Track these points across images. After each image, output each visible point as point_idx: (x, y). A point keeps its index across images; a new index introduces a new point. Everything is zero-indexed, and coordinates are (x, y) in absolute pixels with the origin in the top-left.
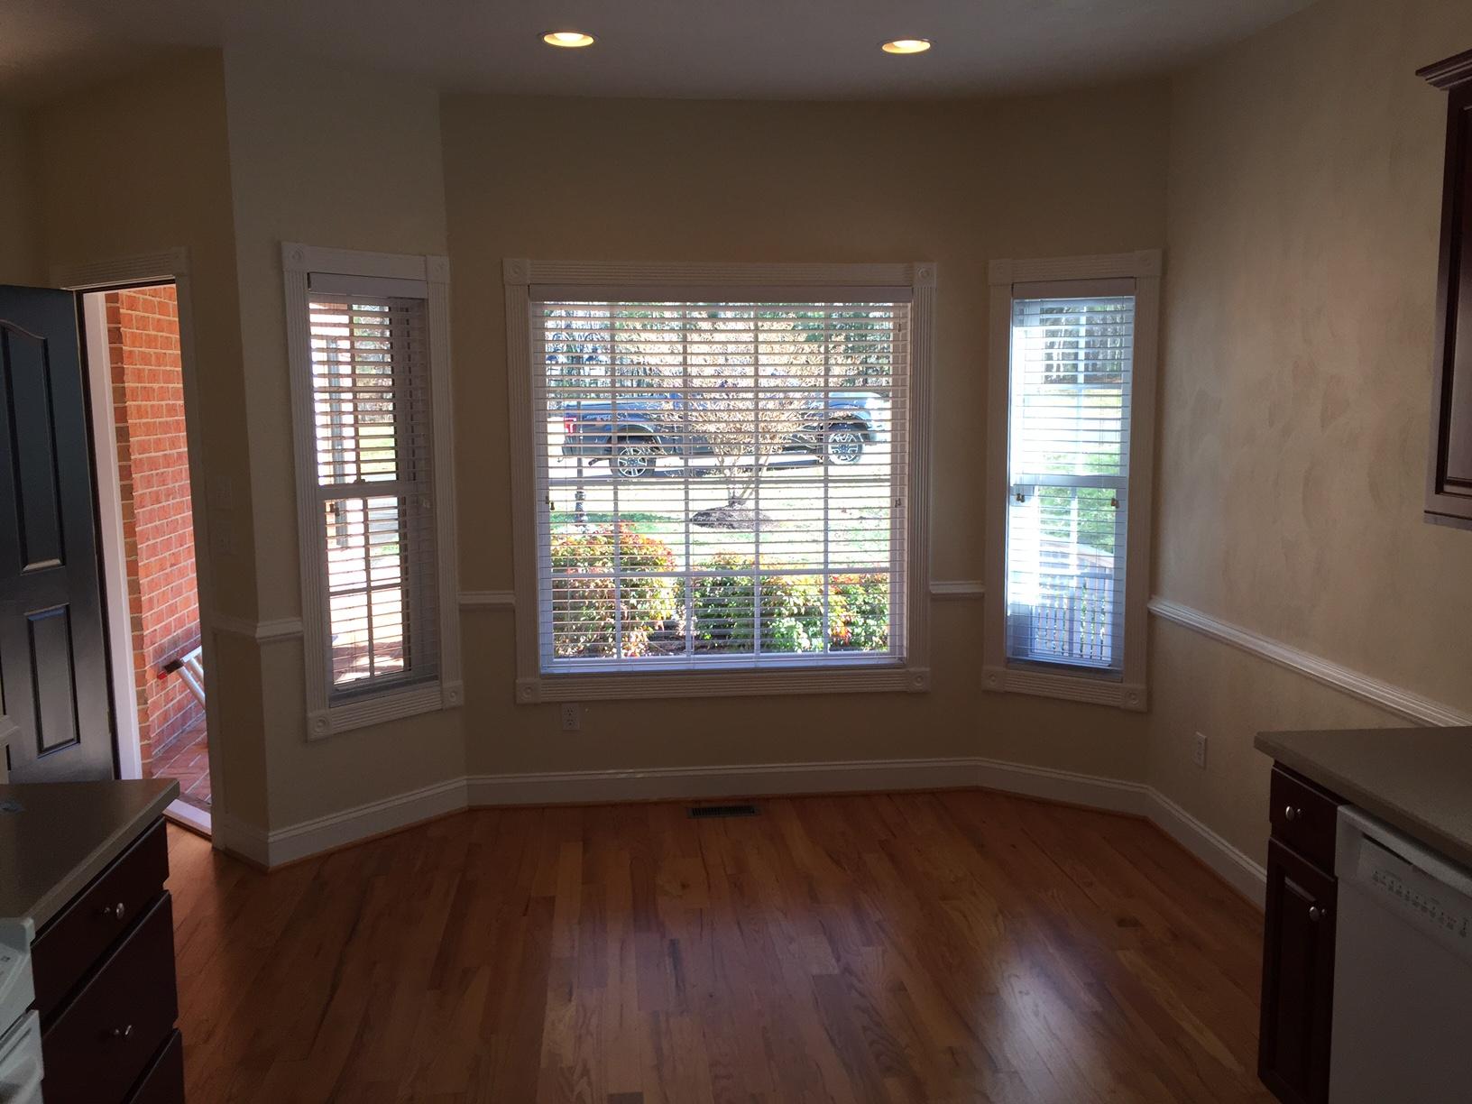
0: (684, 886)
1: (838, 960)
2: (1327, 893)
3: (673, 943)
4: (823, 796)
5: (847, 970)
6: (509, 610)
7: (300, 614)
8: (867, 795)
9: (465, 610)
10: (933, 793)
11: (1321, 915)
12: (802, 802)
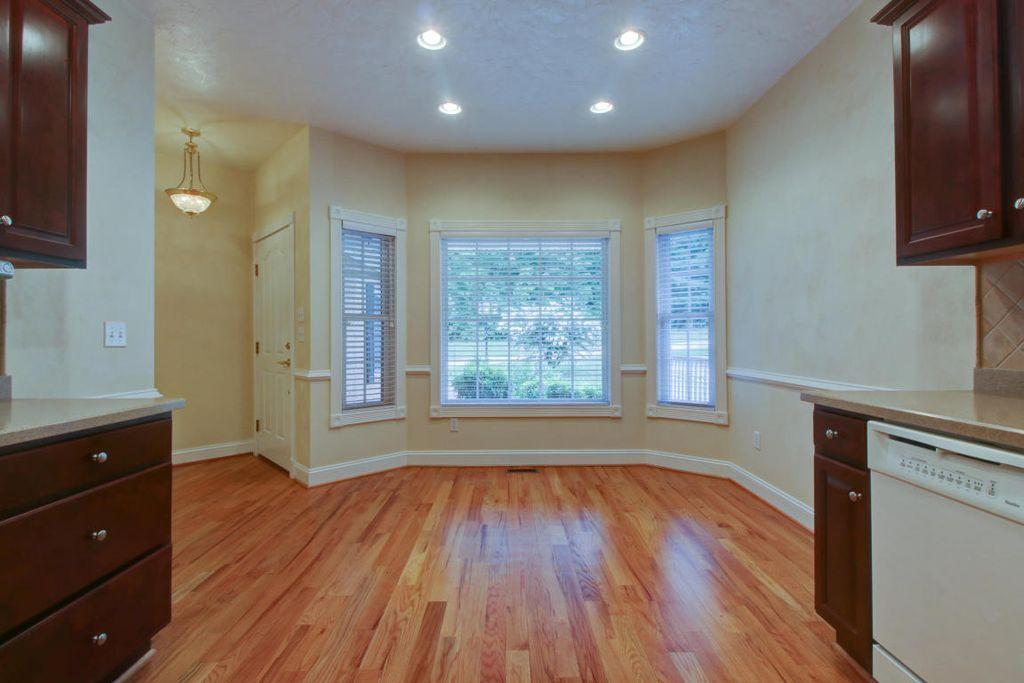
0: (496, 501)
1: (568, 538)
2: (862, 481)
3: (484, 527)
4: (572, 466)
5: (572, 543)
6: (427, 374)
7: (330, 368)
8: (592, 467)
9: (409, 374)
10: (624, 466)
11: (858, 498)
12: (560, 469)
